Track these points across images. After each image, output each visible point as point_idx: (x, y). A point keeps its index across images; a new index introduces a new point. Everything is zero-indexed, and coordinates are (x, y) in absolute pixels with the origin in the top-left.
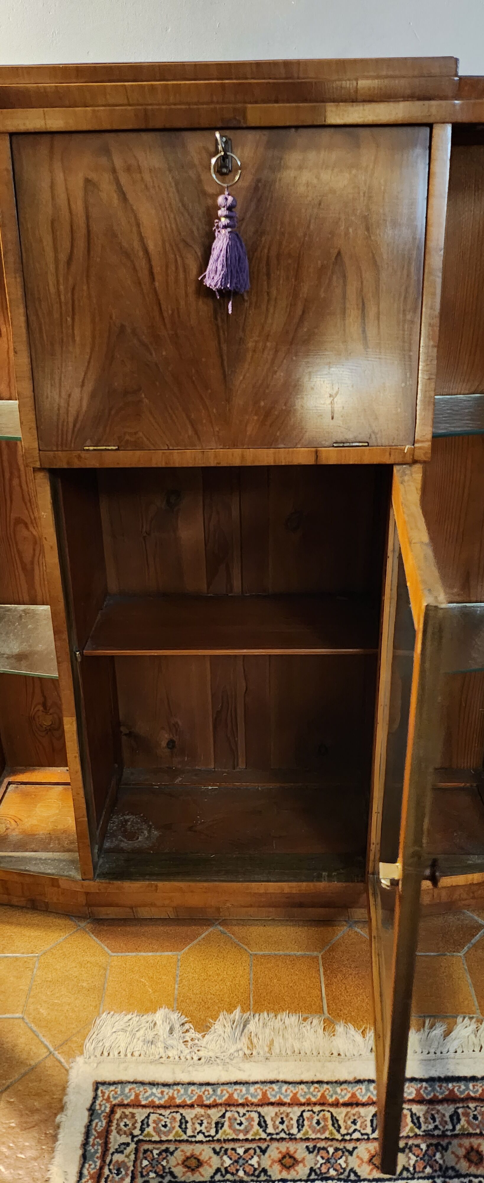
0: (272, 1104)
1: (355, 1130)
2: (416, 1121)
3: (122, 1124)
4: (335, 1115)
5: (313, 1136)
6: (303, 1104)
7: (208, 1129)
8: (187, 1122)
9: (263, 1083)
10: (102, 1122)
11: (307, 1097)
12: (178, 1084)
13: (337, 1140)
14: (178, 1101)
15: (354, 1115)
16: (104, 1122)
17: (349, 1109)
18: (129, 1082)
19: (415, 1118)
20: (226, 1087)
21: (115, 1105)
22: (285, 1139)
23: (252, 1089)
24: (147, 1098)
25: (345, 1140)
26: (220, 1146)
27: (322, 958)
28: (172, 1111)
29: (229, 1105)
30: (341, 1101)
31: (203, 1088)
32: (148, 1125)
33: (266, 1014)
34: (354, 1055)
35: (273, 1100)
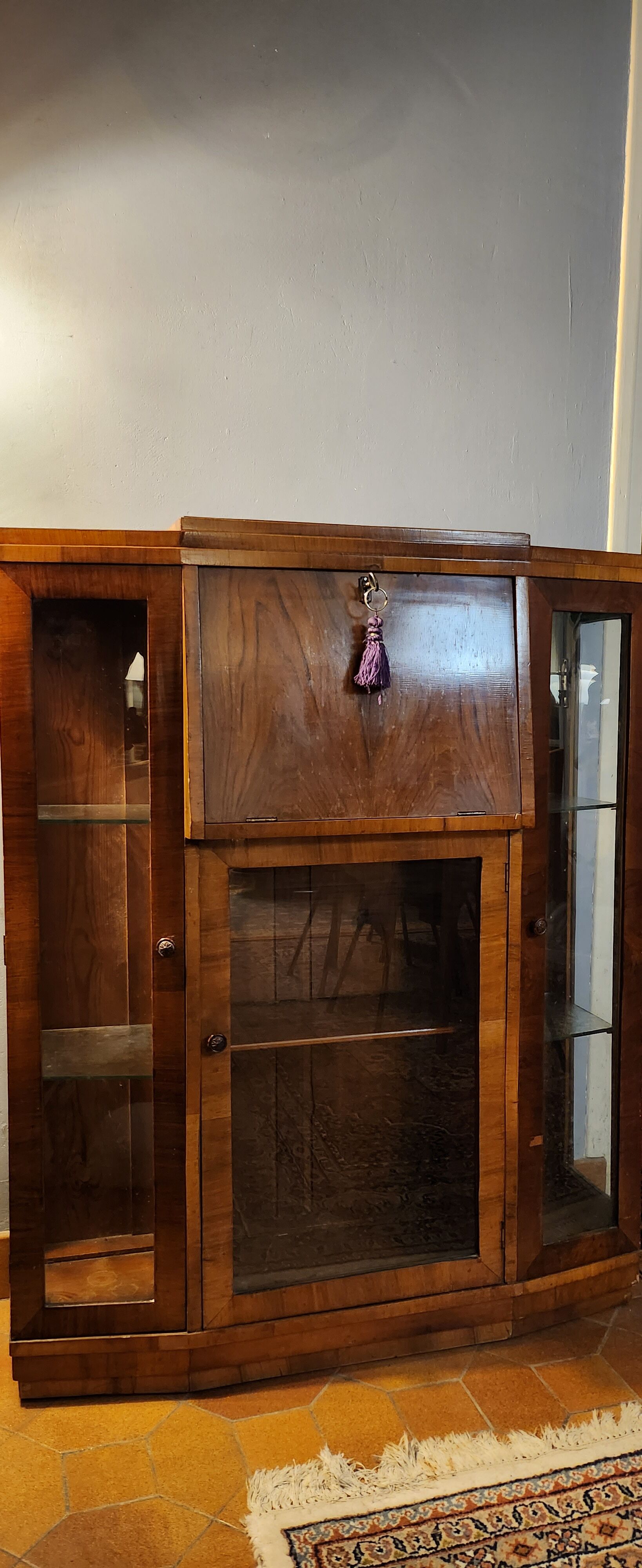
0: (481, 1508)
1: (573, 1512)
2: (626, 1491)
3: (333, 1559)
4: (547, 1504)
5: (536, 1525)
6: (512, 1502)
7: (428, 1543)
8: (401, 1542)
9: (462, 1493)
10: (311, 1562)
11: (513, 1494)
12: (374, 1513)
13: (560, 1523)
14: (383, 1527)
15: (566, 1500)
16: (313, 1561)
17: (558, 1496)
18: (321, 1522)
19: (624, 1489)
20: (426, 1505)
21: (316, 1545)
22: (510, 1533)
23: (454, 1501)
24: (348, 1531)
25: (569, 1522)
26: (447, 1554)
27: (464, 1382)
28: (381, 1536)
29: (438, 1519)
30: (547, 1491)
31: (403, 1511)
32: (363, 1554)
33: (431, 1439)
34: (539, 1454)
35: (480, 1505)
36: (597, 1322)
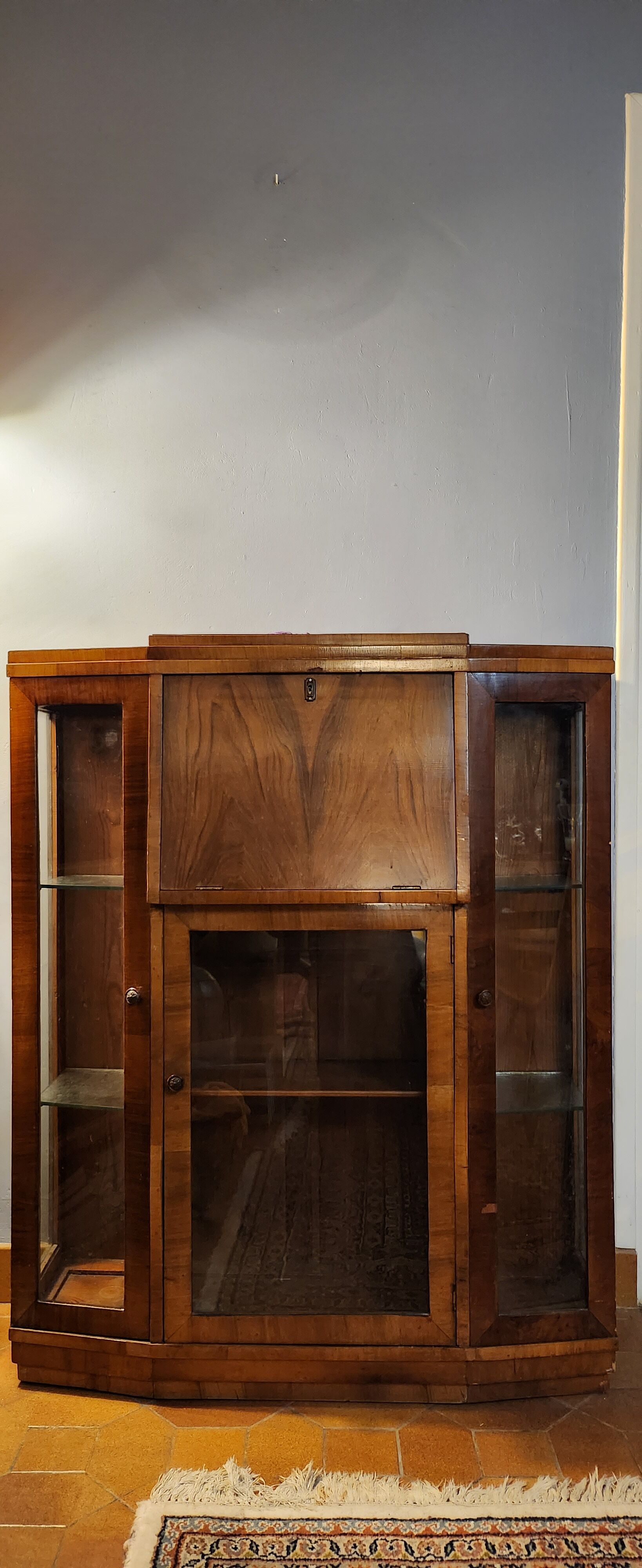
0: (345, 1534)
1: (428, 1555)
2: (490, 1548)
3: (192, 1547)
4: (408, 1543)
5: (386, 1558)
6: (375, 1535)
7: (280, 1551)
8: (257, 1546)
9: (334, 1519)
10: (172, 1545)
11: (381, 1529)
12: (248, 1519)
13: (411, 1561)
14: (248, 1531)
15: (428, 1544)
16: (174, 1545)
17: (423, 1539)
18: (199, 1517)
19: (490, 1546)
20: (297, 1522)
21: (184, 1533)
22: (358, 1559)
23: (324, 1524)
24: (216, 1529)
25: (419, 1562)
26: (292, 1564)
27: (400, 1433)
28: (242, 1538)
29: (301, 1535)
30: (415, 1533)
31: (274, 1523)
32: (218, 1548)
33: (339, 1473)
34: (430, 1503)
35: (346, 1532)
36: (563, 1403)
